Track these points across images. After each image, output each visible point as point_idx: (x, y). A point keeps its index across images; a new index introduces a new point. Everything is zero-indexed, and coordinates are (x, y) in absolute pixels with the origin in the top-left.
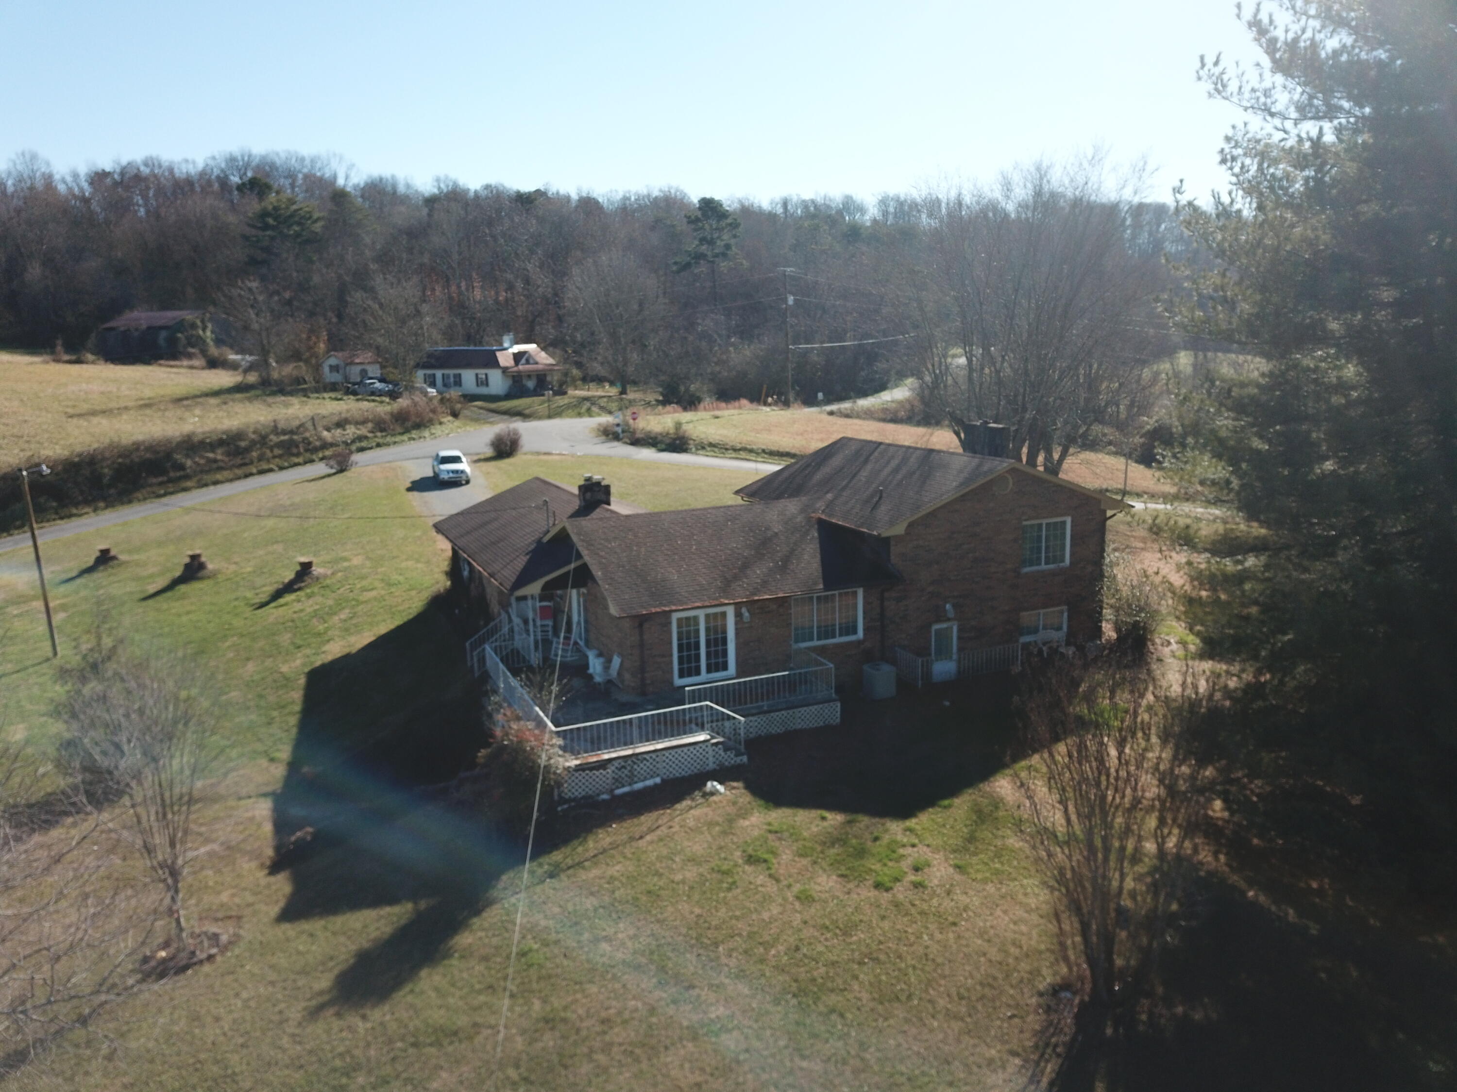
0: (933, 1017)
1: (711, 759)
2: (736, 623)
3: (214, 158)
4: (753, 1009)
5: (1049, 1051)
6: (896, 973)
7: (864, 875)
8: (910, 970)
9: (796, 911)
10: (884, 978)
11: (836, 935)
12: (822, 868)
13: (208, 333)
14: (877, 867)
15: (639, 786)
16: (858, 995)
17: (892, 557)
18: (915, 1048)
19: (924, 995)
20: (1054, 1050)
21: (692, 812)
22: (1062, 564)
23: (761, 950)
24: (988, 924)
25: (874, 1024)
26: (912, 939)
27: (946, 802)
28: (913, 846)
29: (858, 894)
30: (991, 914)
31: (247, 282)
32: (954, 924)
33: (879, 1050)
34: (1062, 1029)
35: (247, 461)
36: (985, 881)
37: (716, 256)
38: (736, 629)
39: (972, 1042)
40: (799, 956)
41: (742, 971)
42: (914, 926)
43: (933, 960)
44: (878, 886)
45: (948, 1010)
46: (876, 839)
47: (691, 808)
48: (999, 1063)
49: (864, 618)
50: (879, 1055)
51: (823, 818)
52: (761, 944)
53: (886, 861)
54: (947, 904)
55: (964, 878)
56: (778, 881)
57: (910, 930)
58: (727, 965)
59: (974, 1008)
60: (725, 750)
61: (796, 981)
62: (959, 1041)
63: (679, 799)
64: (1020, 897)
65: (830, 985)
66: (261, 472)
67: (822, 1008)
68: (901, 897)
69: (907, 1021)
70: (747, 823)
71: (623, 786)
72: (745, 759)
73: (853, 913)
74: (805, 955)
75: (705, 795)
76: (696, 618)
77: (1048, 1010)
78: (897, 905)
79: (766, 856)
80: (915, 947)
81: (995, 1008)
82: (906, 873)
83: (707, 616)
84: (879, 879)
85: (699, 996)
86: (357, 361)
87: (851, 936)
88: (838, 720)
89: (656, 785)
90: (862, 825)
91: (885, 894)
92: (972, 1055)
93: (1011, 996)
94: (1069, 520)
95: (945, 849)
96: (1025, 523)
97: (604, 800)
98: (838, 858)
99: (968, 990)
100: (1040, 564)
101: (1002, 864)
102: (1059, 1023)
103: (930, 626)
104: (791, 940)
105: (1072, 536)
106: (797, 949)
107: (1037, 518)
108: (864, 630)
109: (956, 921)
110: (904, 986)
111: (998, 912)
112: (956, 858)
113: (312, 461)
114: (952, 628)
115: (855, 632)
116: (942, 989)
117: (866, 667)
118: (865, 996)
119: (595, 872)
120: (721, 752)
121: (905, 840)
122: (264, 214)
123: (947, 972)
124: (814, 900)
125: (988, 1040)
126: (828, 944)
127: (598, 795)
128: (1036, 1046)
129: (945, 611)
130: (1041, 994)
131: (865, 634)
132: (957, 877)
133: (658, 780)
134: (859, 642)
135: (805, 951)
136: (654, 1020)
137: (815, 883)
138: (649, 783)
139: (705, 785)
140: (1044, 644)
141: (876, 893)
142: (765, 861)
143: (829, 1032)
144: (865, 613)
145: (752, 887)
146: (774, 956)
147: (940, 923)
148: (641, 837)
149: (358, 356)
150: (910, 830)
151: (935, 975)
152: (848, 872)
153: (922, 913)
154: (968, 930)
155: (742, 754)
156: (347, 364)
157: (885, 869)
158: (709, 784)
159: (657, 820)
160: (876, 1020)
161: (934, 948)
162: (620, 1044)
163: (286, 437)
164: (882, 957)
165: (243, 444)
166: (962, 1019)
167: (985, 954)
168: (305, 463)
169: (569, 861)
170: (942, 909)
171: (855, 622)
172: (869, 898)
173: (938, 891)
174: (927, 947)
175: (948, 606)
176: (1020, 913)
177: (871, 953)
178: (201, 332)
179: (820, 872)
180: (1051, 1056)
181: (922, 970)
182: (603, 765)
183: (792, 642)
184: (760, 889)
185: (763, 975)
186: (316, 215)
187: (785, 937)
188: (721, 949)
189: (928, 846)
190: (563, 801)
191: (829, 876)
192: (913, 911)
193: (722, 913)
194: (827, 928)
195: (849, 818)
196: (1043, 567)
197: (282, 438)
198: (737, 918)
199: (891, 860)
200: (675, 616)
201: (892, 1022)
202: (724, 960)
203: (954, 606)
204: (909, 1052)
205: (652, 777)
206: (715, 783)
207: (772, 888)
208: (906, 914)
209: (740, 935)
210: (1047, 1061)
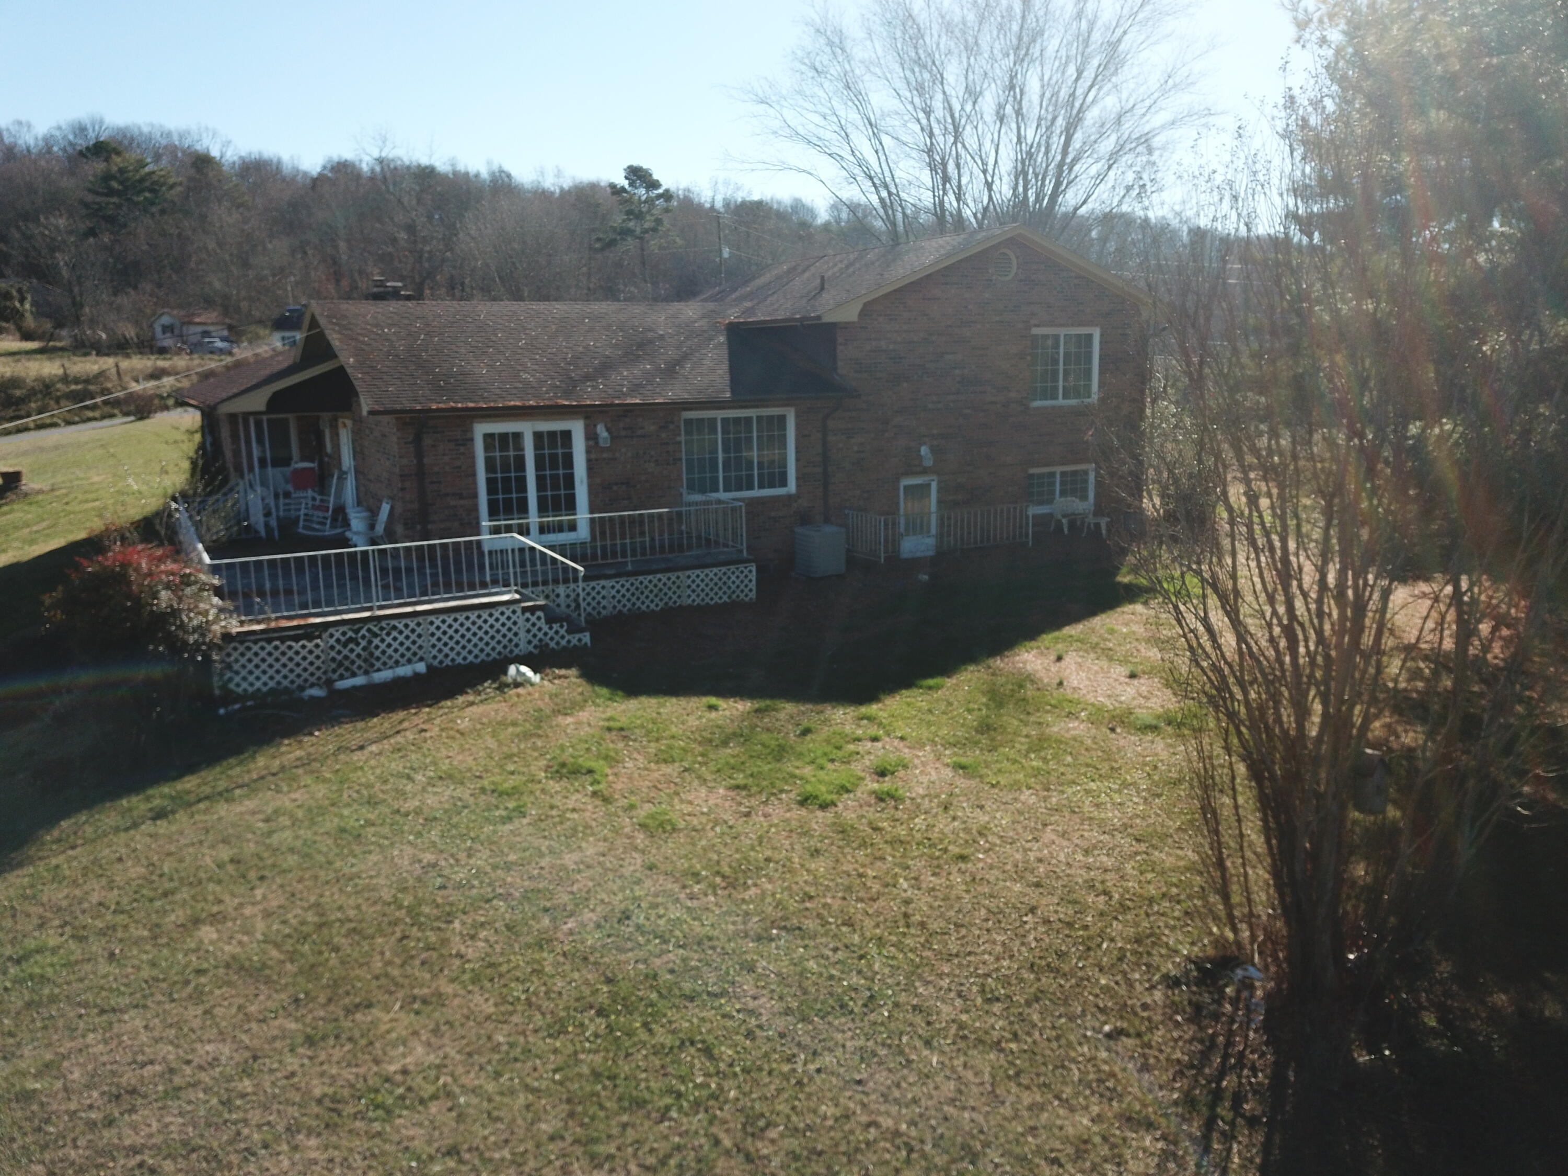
0: (928, 1043)
1: (522, 634)
2: (588, 452)
3: (59, 128)
4: (496, 1048)
5: (1225, 1110)
6: (840, 955)
7: (778, 783)
8: (872, 948)
9: (636, 849)
10: (812, 964)
11: (714, 887)
12: (699, 777)
13: (27, 306)
14: (808, 771)
15: (385, 675)
16: (752, 1004)
17: (840, 364)
18: (887, 1122)
19: (902, 998)
20: (1236, 1105)
21: (474, 709)
22: (1087, 400)
23: (546, 921)
24: (1032, 856)
25: (786, 1068)
26: (876, 887)
27: (931, 682)
28: (875, 739)
29: (766, 816)
30: (1036, 839)
31: (52, 220)
32: (963, 858)
33: (795, 1131)
34: (1241, 1055)
35: (22, 413)
36: (1016, 787)
37: (646, 231)
38: (589, 461)
39: (1027, 1099)
40: (628, 929)
41: (491, 965)
42: (879, 864)
43: (923, 925)
44: (804, 801)
45: (962, 1026)
46: (806, 732)
47: (472, 704)
48: (1105, 1151)
49: (798, 460)
50: (793, 1143)
51: (712, 708)
52: (546, 910)
53: (822, 761)
54: (943, 824)
55: (973, 783)
56: (607, 800)
57: (871, 873)
58: (460, 956)
59: (1022, 1018)
60: (550, 621)
61: (609, 981)
62: (995, 1098)
63: (451, 694)
64: (1087, 808)
65: (687, 986)
66: (40, 427)
67: (662, 1037)
68: (850, 816)
69: (865, 1055)
70: (569, 720)
71: (354, 675)
72: (586, 638)
73: (753, 848)
74: (638, 927)
75: (502, 687)
76: (518, 436)
77: (1197, 1014)
78: (843, 831)
79: (592, 764)
80: (881, 903)
81: (1071, 1019)
82: (863, 779)
83: (538, 436)
84: (809, 788)
85: (374, 1023)
86: (197, 320)
87: (746, 887)
88: (753, 595)
89: (417, 675)
90: (782, 715)
91: (820, 814)
92: (1033, 1130)
93: (1106, 989)
94: (1096, 333)
95: (934, 743)
96: (1035, 331)
97: (312, 698)
98: (732, 761)
99: (1005, 981)
100: (1056, 398)
101: (1045, 761)
102: (1229, 1043)
103: (897, 480)
104: (616, 900)
105: (1101, 359)
106: (626, 916)
107: (1052, 324)
108: (797, 479)
109: (966, 852)
110: (855, 980)
111: (1049, 835)
112: (955, 754)
113: (112, 416)
114: (929, 485)
115: (784, 483)
116: (945, 983)
117: (798, 530)
118: (767, 1005)
119: (250, 804)
120: (542, 623)
121: (860, 732)
122: (107, 177)
123: (954, 948)
124: (674, 830)
125: (1068, 1092)
126: (695, 903)
127: (302, 688)
128: (1189, 1101)
129: (920, 457)
130: (1172, 983)
131: (798, 486)
132: (962, 783)
133: (421, 667)
134: (789, 497)
135: (641, 920)
136: (247, 1085)
137: (682, 801)
138: (404, 671)
139: (505, 672)
140: (1064, 516)
141: (804, 812)
142: (590, 771)
143: (670, 1091)
144: (798, 451)
145: (554, 813)
146: (571, 932)
147: (932, 857)
148: (361, 748)
149: (199, 315)
150: (870, 718)
151: (927, 953)
152: (750, 781)
153: (896, 842)
154: (991, 867)
155: (581, 630)
156: (183, 324)
157: (821, 774)
158: (512, 670)
159: (401, 722)
160: (791, 1059)
161: (923, 902)
162: (134, 1150)
163: (79, 387)
164: (811, 924)
165: (18, 393)
166: (997, 1045)
167: (1033, 910)
168: (103, 417)
169: (207, 790)
170: (935, 835)
171: (783, 465)
172: (787, 821)
173: (926, 804)
174: (907, 902)
175: (924, 450)
176: (1094, 835)
177: (785, 918)
178: (17, 304)
179: (696, 783)
180: (1232, 1124)
181: (898, 945)
182: (310, 632)
183: (684, 491)
184: (568, 815)
185: (538, 972)
186: (171, 181)
187: (604, 896)
188: (457, 925)
189: (902, 739)
190: (228, 697)
191: (711, 790)
192: (877, 838)
193: (481, 859)
194: (696, 875)
195: (757, 704)
196: (1061, 401)
197: (73, 387)
198: (508, 867)
199: (832, 761)
200: (481, 429)
201: (828, 1060)
202: (457, 945)
203: (933, 450)
204: (873, 1133)
205: (409, 661)
206: (524, 669)
207: (592, 811)
208: (863, 845)
209: (506, 897)
210: (1229, 1138)
